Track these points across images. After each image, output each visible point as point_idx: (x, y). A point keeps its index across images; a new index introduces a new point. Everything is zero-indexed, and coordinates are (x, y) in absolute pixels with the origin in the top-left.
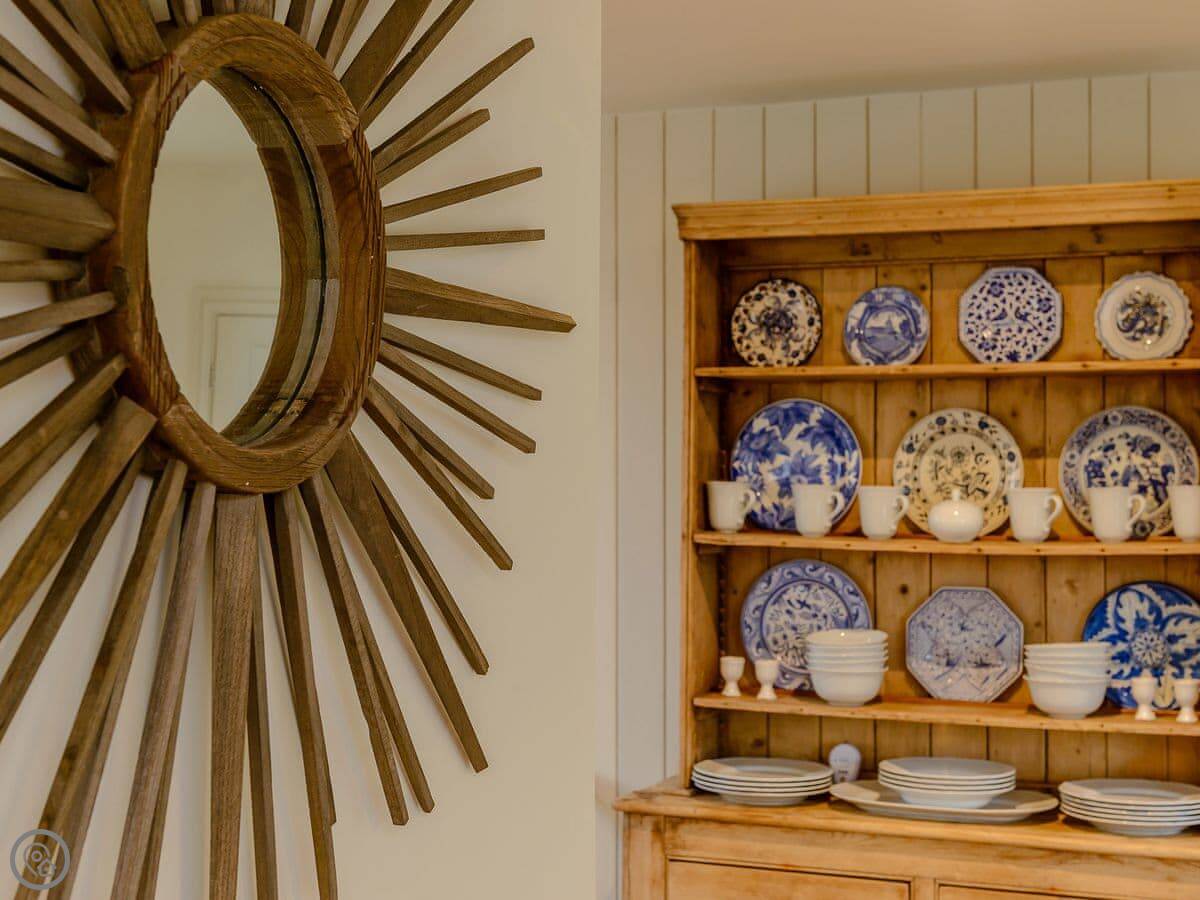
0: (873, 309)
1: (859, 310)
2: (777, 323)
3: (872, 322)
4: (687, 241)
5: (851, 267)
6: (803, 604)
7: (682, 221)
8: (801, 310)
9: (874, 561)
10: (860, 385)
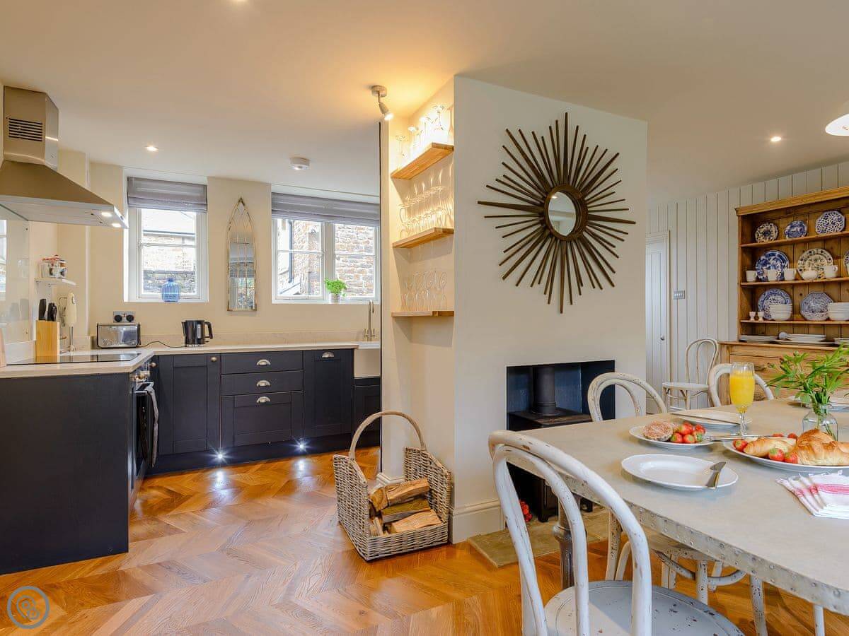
0: (792, 227)
1: (788, 228)
2: (766, 233)
3: (792, 230)
4: (739, 216)
5: (787, 217)
6: (774, 300)
7: (737, 211)
8: (774, 229)
9: (793, 288)
10: (789, 246)
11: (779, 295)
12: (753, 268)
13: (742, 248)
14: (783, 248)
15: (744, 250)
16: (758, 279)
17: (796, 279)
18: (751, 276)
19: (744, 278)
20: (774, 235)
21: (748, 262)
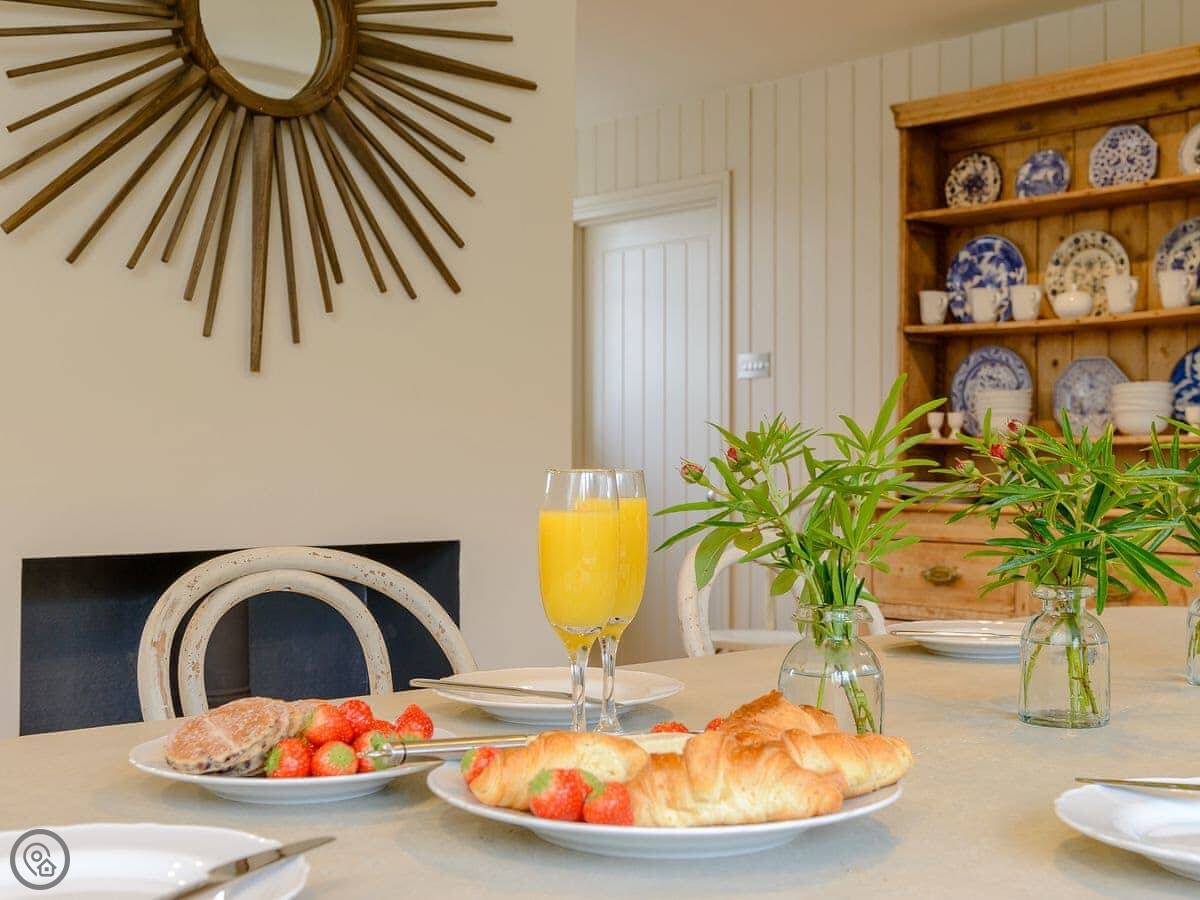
0: (1035, 168)
1: (1026, 169)
2: (975, 185)
3: (1035, 176)
4: (900, 129)
5: (1024, 139)
7: (897, 115)
8: (990, 173)
9: (1036, 344)
10: (1028, 222)
11: (1003, 364)
12: (940, 284)
13: (910, 223)
14: (1014, 230)
15: (917, 230)
16: (950, 318)
17: (1041, 317)
18: (933, 306)
19: (914, 311)
20: (992, 189)
21: (927, 266)
